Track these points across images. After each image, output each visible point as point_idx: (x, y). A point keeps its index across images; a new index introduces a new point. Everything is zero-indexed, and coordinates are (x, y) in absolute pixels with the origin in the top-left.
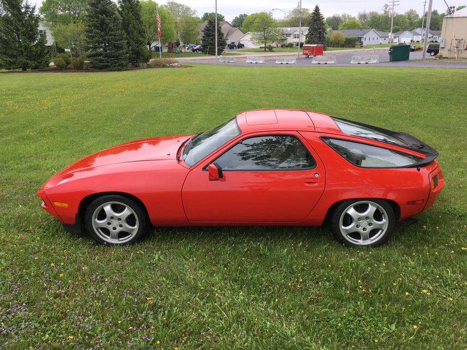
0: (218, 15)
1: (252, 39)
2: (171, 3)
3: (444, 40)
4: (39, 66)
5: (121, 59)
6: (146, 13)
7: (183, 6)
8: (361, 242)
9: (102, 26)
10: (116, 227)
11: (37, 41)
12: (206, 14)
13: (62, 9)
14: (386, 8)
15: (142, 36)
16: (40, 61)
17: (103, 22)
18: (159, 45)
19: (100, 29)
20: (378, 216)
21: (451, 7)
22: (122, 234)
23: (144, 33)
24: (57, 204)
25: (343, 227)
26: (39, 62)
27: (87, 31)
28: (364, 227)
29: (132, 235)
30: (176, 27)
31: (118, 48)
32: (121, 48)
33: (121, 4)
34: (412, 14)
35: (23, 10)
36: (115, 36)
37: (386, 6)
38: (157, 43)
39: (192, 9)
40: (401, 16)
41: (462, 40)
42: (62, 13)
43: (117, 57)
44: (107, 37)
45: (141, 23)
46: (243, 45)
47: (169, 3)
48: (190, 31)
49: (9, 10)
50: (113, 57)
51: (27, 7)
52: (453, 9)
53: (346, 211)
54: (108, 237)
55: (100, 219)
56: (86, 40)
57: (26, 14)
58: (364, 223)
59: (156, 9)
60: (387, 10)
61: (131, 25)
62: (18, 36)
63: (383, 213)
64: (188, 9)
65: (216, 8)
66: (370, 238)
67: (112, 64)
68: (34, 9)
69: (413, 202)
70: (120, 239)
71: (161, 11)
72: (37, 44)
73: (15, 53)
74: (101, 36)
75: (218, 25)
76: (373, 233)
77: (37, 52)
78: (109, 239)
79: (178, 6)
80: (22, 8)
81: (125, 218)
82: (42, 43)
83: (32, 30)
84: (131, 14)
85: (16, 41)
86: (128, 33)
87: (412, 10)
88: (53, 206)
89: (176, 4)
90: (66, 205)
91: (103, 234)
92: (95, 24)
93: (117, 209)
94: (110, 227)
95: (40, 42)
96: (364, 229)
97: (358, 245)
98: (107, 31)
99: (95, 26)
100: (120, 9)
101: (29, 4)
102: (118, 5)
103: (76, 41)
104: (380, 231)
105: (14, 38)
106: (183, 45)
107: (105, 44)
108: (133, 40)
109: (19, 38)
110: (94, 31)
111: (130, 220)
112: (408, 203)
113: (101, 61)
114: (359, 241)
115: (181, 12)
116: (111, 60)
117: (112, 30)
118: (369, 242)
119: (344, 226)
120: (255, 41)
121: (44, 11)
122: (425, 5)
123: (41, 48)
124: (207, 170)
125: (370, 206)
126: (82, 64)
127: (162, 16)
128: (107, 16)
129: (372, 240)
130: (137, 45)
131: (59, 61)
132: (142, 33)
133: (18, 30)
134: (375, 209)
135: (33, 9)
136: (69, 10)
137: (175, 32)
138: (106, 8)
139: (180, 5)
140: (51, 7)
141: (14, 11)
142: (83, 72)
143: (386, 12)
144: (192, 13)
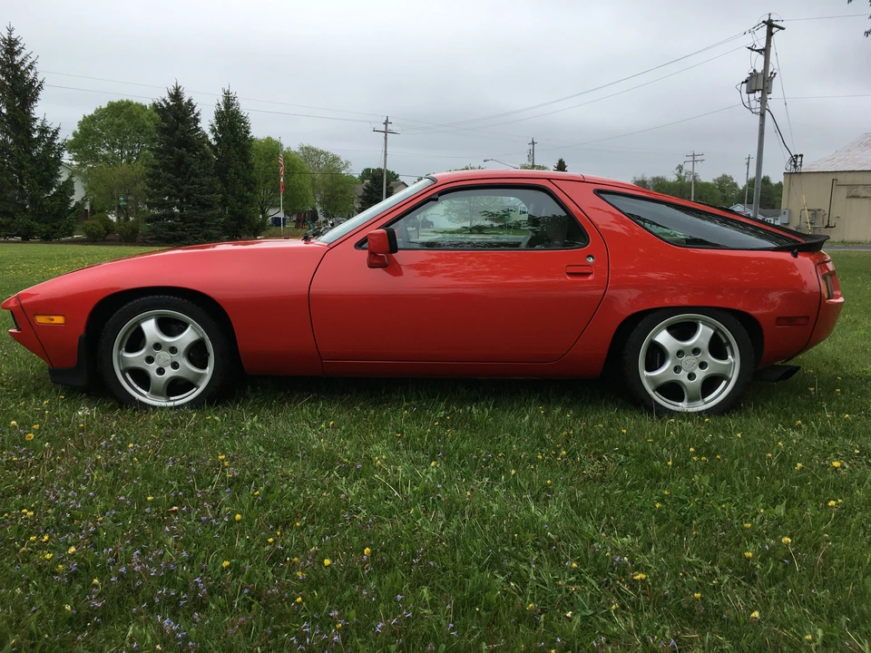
0: (388, 172)
1: (447, 211)
2: (307, 148)
3: (787, 211)
4: (54, 232)
5: (209, 225)
6: (261, 159)
7: (326, 154)
8: (683, 406)
9: (179, 167)
10: (165, 368)
11: (54, 190)
12: (368, 170)
13: (107, 145)
14: (680, 171)
15: (250, 190)
16: (56, 224)
17: (180, 161)
18: (281, 215)
19: (174, 174)
20: (717, 348)
21: (796, 156)
22: (177, 386)
23: (255, 184)
24: (41, 320)
25: (646, 373)
26: (54, 227)
27: (149, 176)
28: (691, 373)
29: (198, 388)
30: (313, 185)
31: (205, 206)
32: (210, 207)
33: (216, 135)
34: (728, 182)
35: (35, 136)
36: (201, 185)
37: (680, 168)
38: (277, 210)
39: (343, 160)
40: (707, 185)
41: (819, 210)
42: (106, 152)
43: (202, 223)
44: (186, 187)
45: (250, 167)
46: (432, 223)
47: (302, 149)
48: (337, 192)
49: (8, 134)
50: (195, 221)
51: (44, 130)
52: (799, 159)
53: (653, 335)
54: (145, 393)
55: (131, 349)
56: (146, 191)
57: (39, 141)
58: (689, 362)
59: (278, 154)
60: (683, 174)
61: (232, 170)
62: (21, 178)
63: (729, 343)
64: (335, 159)
65: (386, 152)
66: (703, 398)
67: (191, 234)
68: (56, 133)
69: (790, 320)
70: (172, 398)
71: (288, 155)
72: (55, 194)
73: (11, 209)
74: (176, 185)
75: (387, 185)
76: (710, 384)
77: (52, 208)
78: (148, 399)
79: (318, 153)
80: (35, 130)
81: (185, 346)
82: (64, 192)
83: (48, 169)
84: (233, 152)
85: (16, 187)
86: (226, 183)
87: (725, 176)
88: (32, 324)
89: (313, 150)
90: (59, 320)
91: (135, 386)
92: (165, 163)
93: (169, 327)
94: (152, 369)
95: (60, 192)
96: (691, 376)
97: (678, 412)
98: (188, 176)
99: (166, 167)
100: (214, 143)
101: (48, 124)
102: (211, 137)
103: (129, 194)
104: (724, 383)
105: (13, 182)
106: (324, 219)
107: (181, 200)
108: (233, 194)
109: (22, 182)
110: (163, 175)
111: (196, 354)
112: (779, 320)
113: (172, 228)
114: (680, 404)
115: (322, 163)
116: (189, 227)
117: (196, 176)
118: (701, 406)
119: (649, 369)
120: (453, 216)
121: (75, 147)
122: (748, 164)
123: (61, 201)
124: (366, 249)
125: (701, 325)
126: (135, 231)
127: (288, 165)
128: (188, 151)
129: (706, 403)
130: (239, 204)
131: (94, 225)
132: (251, 184)
133: (22, 167)
134: (712, 332)
135: (54, 133)
136: (120, 148)
137: (310, 192)
138: (189, 137)
139: (322, 152)
140: (88, 142)
141: (19, 134)
142: (135, 245)
143: (680, 178)
144: (342, 166)
